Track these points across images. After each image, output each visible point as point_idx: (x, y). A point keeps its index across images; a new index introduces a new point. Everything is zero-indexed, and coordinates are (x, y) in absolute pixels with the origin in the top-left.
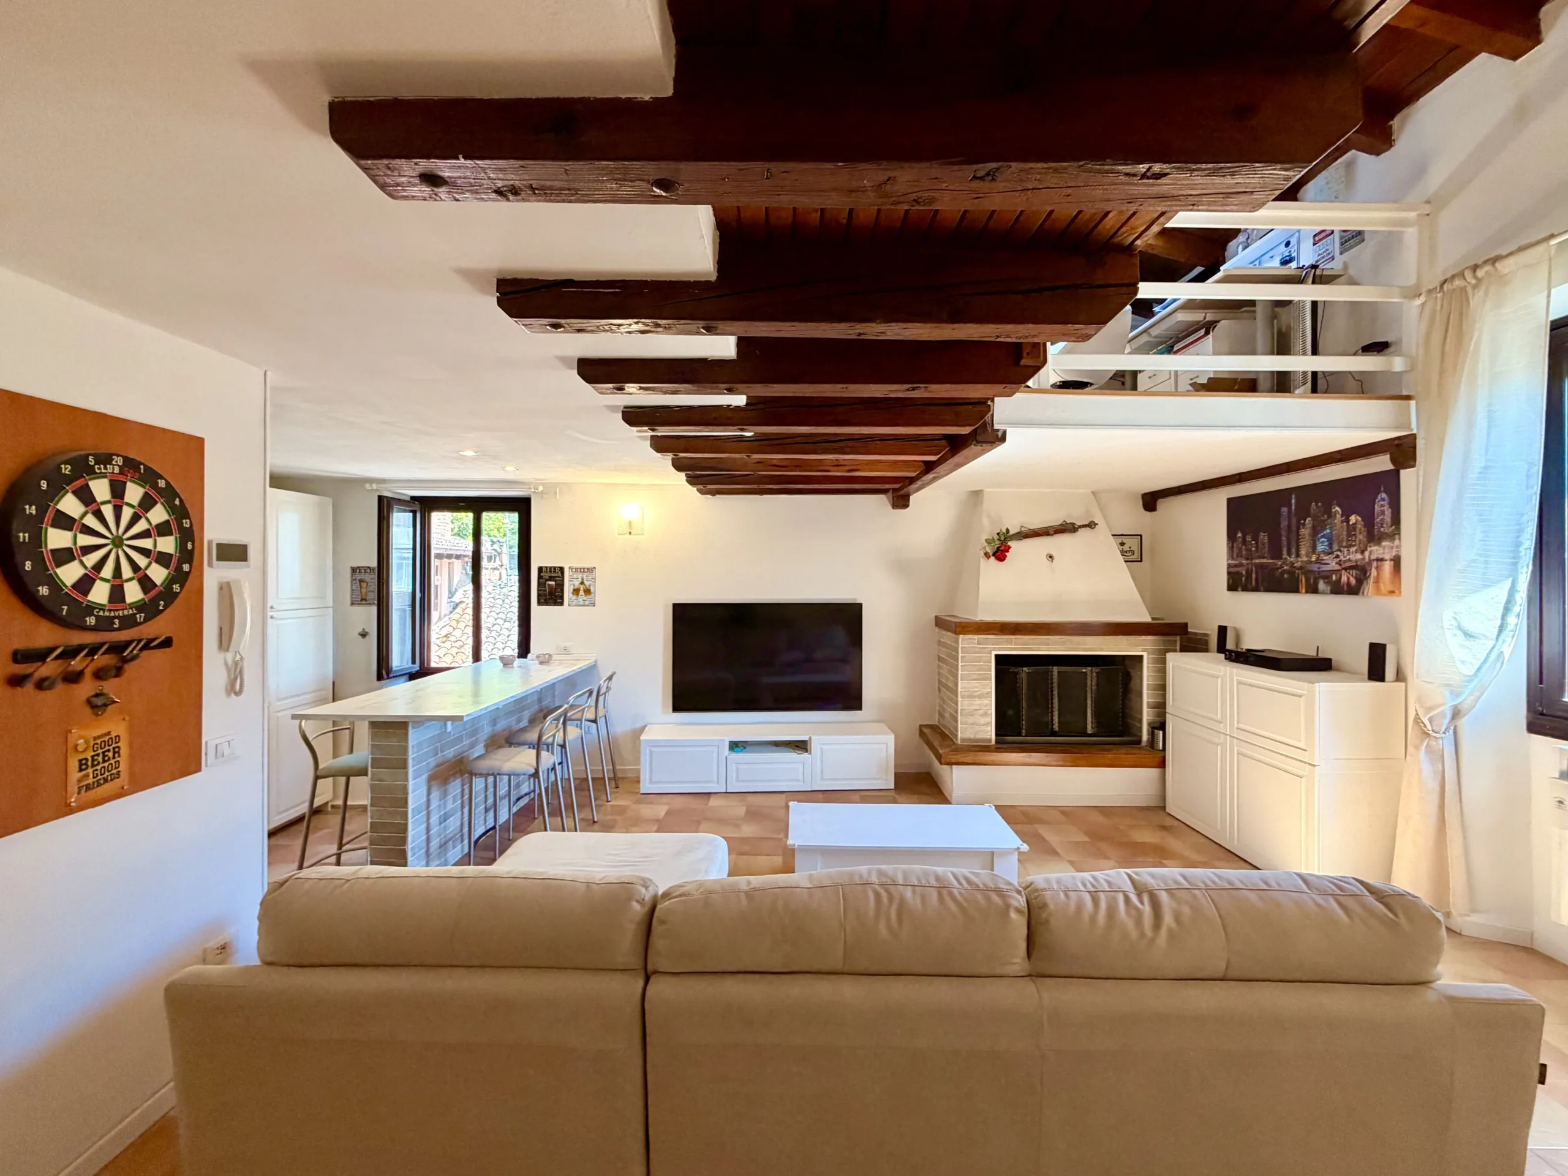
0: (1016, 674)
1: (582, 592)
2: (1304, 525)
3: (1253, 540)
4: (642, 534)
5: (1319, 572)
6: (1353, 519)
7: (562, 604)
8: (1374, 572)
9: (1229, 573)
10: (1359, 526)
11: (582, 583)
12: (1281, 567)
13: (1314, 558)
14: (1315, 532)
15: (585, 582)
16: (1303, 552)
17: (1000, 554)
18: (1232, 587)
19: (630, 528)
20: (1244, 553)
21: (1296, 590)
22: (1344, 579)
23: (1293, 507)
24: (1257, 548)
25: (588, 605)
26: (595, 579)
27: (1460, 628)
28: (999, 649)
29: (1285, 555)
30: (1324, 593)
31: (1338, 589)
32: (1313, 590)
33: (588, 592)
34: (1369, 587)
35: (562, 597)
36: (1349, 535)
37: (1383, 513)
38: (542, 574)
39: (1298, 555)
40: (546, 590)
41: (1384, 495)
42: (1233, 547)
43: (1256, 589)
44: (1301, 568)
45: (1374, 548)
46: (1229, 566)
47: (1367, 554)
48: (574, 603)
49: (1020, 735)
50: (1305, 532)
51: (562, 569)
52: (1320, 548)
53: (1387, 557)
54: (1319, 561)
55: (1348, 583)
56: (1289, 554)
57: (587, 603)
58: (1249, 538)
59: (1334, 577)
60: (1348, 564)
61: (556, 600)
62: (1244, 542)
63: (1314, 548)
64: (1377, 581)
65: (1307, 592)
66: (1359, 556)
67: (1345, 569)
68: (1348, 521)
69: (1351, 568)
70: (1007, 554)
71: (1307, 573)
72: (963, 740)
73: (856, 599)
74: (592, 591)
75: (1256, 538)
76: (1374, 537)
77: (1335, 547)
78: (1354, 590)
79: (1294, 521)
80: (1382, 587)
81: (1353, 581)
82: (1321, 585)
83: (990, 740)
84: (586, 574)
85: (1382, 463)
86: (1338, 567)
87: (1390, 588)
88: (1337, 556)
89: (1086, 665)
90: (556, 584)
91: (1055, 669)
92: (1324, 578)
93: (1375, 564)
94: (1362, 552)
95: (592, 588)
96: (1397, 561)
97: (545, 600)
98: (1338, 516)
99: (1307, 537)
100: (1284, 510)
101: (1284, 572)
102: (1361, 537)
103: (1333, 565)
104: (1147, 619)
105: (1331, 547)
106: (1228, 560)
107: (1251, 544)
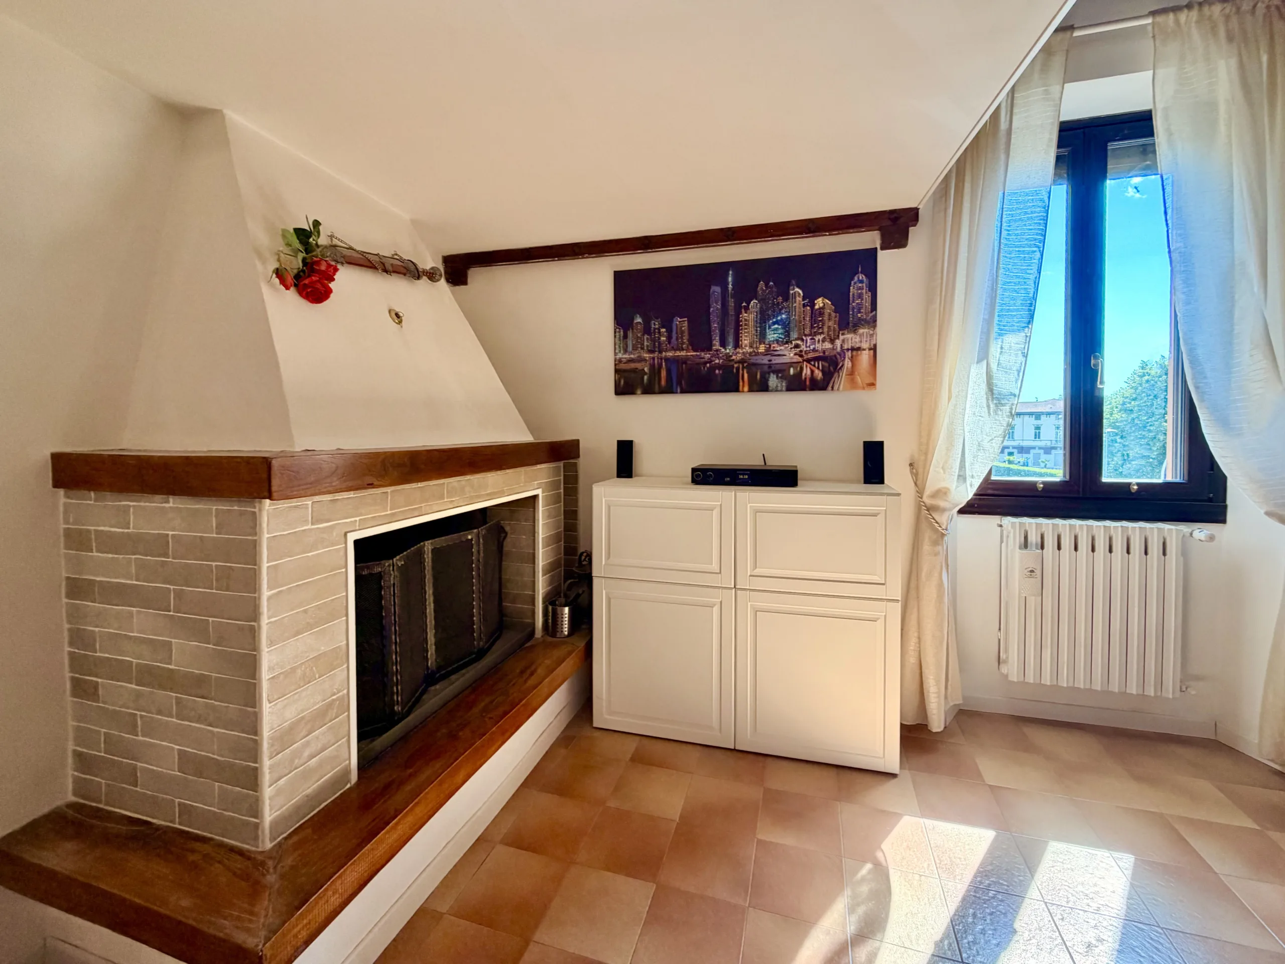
0: (380, 576)
2: (747, 308)
3: (663, 327)
5: (770, 366)
6: (819, 302)
10: (827, 311)
12: (710, 361)
13: (762, 349)
14: (763, 319)
16: (745, 341)
17: (311, 288)
20: (646, 344)
23: (730, 286)
24: (669, 338)
28: (363, 526)
29: (716, 344)
36: (813, 320)
37: (860, 296)
39: (737, 345)
41: (859, 277)
42: (625, 337)
44: (742, 361)
45: (849, 336)
46: (618, 362)
47: (838, 343)
49: (391, 724)
50: (749, 317)
52: (771, 336)
53: (865, 345)
54: (769, 351)
56: (723, 344)
58: (655, 324)
60: (811, 355)
62: (647, 330)
63: (762, 337)
66: (828, 345)
67: (808, 361)
68: (812, 305)
75: (667, 324)
76: (848, 323)
77: (794, 335)
79: (731, 303)
83: (347, 776)
85: (861, 239)
86: (797, 359)
88: (797, 346)
96: (874, 349)
98: (799, 299)
99: (751, 323)
100: (716, 290)
102: (831, 324)
103: (788, 355)
104: (526, 437)
105: (788, 336)
106: (616, 354)
107: (659, 332)
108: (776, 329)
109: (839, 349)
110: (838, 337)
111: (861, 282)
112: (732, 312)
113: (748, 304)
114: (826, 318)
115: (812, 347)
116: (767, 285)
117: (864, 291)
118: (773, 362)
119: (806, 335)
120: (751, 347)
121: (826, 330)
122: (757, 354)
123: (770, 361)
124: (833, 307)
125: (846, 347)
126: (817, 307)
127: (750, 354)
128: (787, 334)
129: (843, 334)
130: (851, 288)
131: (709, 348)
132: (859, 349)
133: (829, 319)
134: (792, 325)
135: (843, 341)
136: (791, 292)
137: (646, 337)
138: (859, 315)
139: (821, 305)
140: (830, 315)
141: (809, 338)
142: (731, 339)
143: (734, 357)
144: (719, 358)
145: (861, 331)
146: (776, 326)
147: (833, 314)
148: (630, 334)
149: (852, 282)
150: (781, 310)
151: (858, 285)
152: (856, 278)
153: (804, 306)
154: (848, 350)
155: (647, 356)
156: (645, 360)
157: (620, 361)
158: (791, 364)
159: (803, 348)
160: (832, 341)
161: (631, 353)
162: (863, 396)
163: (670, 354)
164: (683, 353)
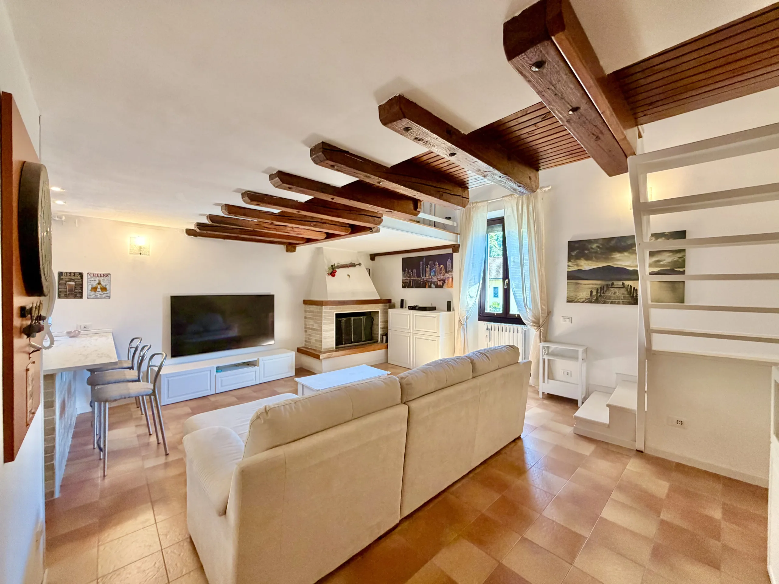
0: (341, 321)
1: (99, 290)
2: (427, 267)
4: (149, 255)
5: (432, 282)
6: (441, 266)
7: (81, 297)
8: (447, 281)
9: (403, 282)
10: (443, 268)
11: (99, 283)
12: (420, 280)
13: (430, 277)
14: (430, 270)
15: (102, 283)
16: (427, 276)
17: (333, 274)
18: (404, 287)
19: (140, 250)
20: (408, 276)
21: (425, 287)
22: (439, 284)
23: (424, 262)
24: (412, 274)
25: (105, 298)
26: (110, 281)
27: (470, 295)
28: (337, 311)
29: (421, 277)
30: (433, 288)
31: (437, 286)
32: (430, 287)
33: (104, 289)
34: (446, 285)
35: (81, 293)
36: (440, 271)
37: (449, 265)
38: (62, 277)
39: (425, 277)
40: (66, 288)
41: (449, 260)
42: (404, 274)
43: (412, 287)
44: (426, 280)
45: (447, 275)
46: (403, 280)
47: (445, 276)
48: (92, 297)
49: (342, 344)
50: (428, 270)
51: (81, 275)
52: (432, 274)
53: (450, 277)
54: (432, 278)
55: (440, 285)
56: (423, 276)
57: (104, 296)
58: (410, 271)
59: (436, 283)
60: (440, 279)
61: (76, 295)
62: (408, 272)
63: (430, 274)
64: (448, 284)
65: (428, 287)
66: (443, 277)
67: (439, 280)
68: (440, 267)
69: (441, 280)
70: (335, 274)
71: (428, 282)
72: (324, 349)
73: (270, 293)
74: (108, 289)
75: (412, 271)
76: (447, 272)
77: (436, 274)
78: (441, 287)
79: (424, 266)
80: (449, 286)
81: (441, 284)
82: (432, 285)
83: (334, 348)
84: (102, 278)
85: (450, 251)
86: (437, 280)
87: (451, 286)
88: (437, 277)
89: (362, 316)
90: (75, 285)
91: (352, 318)
92: (433, 283)
93: (447, 279)
94: (444, 276)
95: (107, 287)
96: (452, 278)
97: (66, 295)
98: (437, 265)
99: (428, 271)
100: (421, 263)
101: (422, 282)
102: (444, 271)
103: (436, 279)
104: (379, 298)
105: (435, 274)
106: (402, 278)
109: (445, 278)
112: (424, 268)
116: (431, 262)
121: (443, 273)
123: (432, 280)
127: (428, 279)
130: (448, 262)
131: (420, 277)
134: (436, 272)
136: (436, 263)
137: (408, 274)
138: (450, 269)
141: (439, 275)
144: (422, 279)
145: (450, 273)
146: (433, 272)
150: (434, 268)
153: (438, 267)
155: (408, 279)
159: (438, 277)
161: (405, 278)
162: (450, 289)
163: (413, 278)
164: (415, 278)
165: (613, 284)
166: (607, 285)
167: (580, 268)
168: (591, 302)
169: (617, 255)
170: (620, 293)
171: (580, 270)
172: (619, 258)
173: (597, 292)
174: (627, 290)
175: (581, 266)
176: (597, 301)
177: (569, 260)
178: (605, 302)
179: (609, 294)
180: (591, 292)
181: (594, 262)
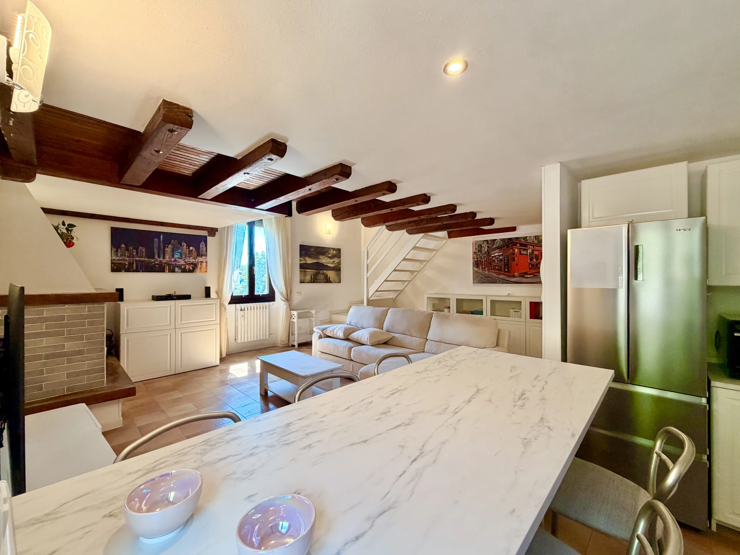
2: (167, 247)
3: (134, 249)
13: (173, 260)
14: (173, 250)
16: (167, 257)
20: (126, 254)
23: (162, 239)
24: (137, 253)
29: (156, 257)
36: (190, 253)
39: (164, 258)
42: (116, 251)
45: (200, 258)
52: (176, 256)
56: (159, 257)
58: (131, 248)
62: (127, 249)
63: (173, 256)
75: (136, 248)
76: (199, 255)
77: (183, 256)
79: (162, 244)
85: (204, 233)
88: (184, 260)
98: (185, 246)
99: (169, 251)
100: (156, 240)
106: (112, 257)
107: (133, 251)
108: (177, 254)
109: (197, 262)
110: (197, 258)
111: (203, 244)
112: (162, 247)
113: (168, 245)
114: (193, 252)
115: (189, 260)
116: (174, 241)
117: (204, 247)
118: (177, 264)
119: (187, 257)
120: (169, 258)
121: (193, 256)
122: (171, 261)
123: (176, 263)
124: (195, 250)
125: (199, 261)
126: (190, 249)
127: (169, 261)
128: (181, 255)
129: (198, 258)
130: (200, 245)
131: (154, 258)
132: (202, 262)
133: (194, 253)
134: (183, 254)
135: (198, 259)
136: (183, 244)
137: (126, 252)
138: (203, 253)
139: (192, 249)
140: (194, 252)
141: (188, 258)
142: (162, 256)
143: (163, 261)
144: (157, 261)
145: (203, 257)
146: (178, 253)
147: (195, 252)
148: (119, 250)
149: (201, 244)
150: (179, 249)
151: (202, 245)
152: (202, 243)
153: (186, 248)
154: (200, 262)
155: (127, 259)
156: (126, 260)
157: (114, 260)
158: (183, 265)
159: (186, 260)
160: (195, 259)
161: (119, 257)
162: (204, 274)
163: (138, 259)
164: (143, 259)
165: (319, 272)
166: (318, 273)
167: (306, 262)
168: (311, 282)
169: (321, 257)
170: (322, 277)
171: (306, 263)
172: (322, 258)
173: (314, 277)
174: (325, 276)
175: (307, 261)
176: (314, 282)
177: (301, 256)
178: (317, 282)
179: (318, 278)
180: (311, 276)
181: (312, 259)
